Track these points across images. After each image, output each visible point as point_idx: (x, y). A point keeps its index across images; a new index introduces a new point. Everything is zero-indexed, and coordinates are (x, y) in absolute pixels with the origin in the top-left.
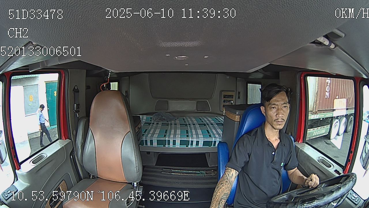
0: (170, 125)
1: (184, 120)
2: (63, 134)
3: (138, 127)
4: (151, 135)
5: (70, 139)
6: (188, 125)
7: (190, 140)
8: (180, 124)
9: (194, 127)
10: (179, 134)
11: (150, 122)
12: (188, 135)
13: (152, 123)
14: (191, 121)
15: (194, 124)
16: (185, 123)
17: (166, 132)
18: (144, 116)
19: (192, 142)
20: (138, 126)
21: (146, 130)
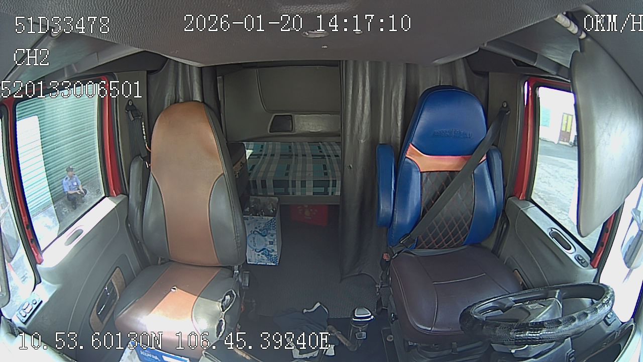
0: (294, 157)
1: (319, 148)
2: (112, 187)
3: (241, 163)
4: (262, 173)
5: (125, 194)
6: (327, 157)
7: (331, 179)
8: (313, 156)
9: (337, 160)
10: (311, 172)
11: (260, 153)
12: (327, 173)
13: (263, 155)
14: (333, 151)
15: (338, 156)
16: (321, 154)
17: (288, 168)
18: (250, 143)
19: (334, 182)
20: (241, 160)
21: (254, 166)
